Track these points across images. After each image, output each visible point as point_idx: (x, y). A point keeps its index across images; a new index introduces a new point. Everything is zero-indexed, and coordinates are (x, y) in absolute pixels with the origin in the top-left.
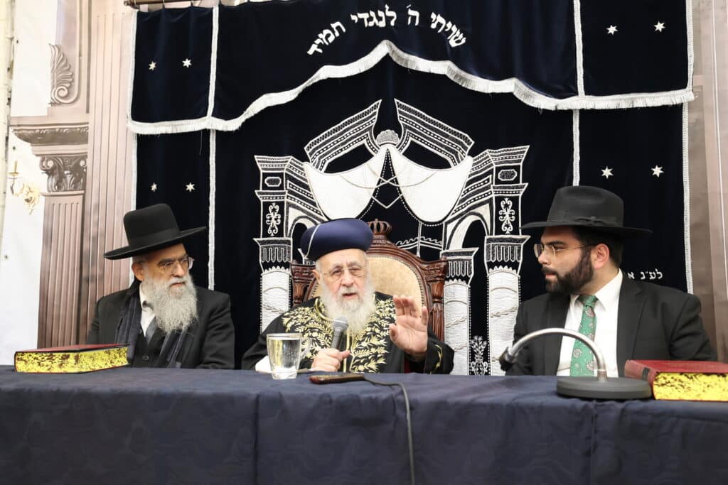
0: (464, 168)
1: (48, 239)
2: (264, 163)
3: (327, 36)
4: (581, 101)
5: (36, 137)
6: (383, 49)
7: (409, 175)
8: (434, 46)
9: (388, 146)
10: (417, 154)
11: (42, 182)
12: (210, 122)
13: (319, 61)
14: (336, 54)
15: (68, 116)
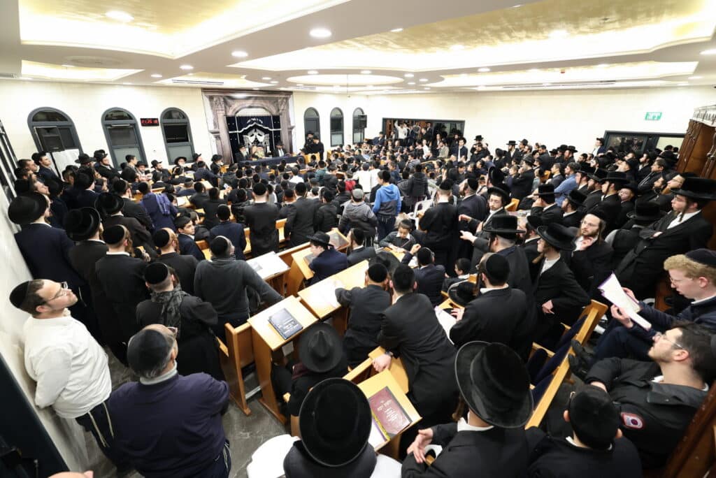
0: (264, 136)
1: (217, 146)
2: (244, 136)
3: (249, 121)
4: (273, 130)
5: (213, 133)
6: (255, 123)
7: (258, 137)
8: (260, 123)
9: (256, 134)
10: (259, 135)
11: (214, 139)
12: (238, 131)
13: (248, 124)
14: (249, 124)
15: (217, 130)
